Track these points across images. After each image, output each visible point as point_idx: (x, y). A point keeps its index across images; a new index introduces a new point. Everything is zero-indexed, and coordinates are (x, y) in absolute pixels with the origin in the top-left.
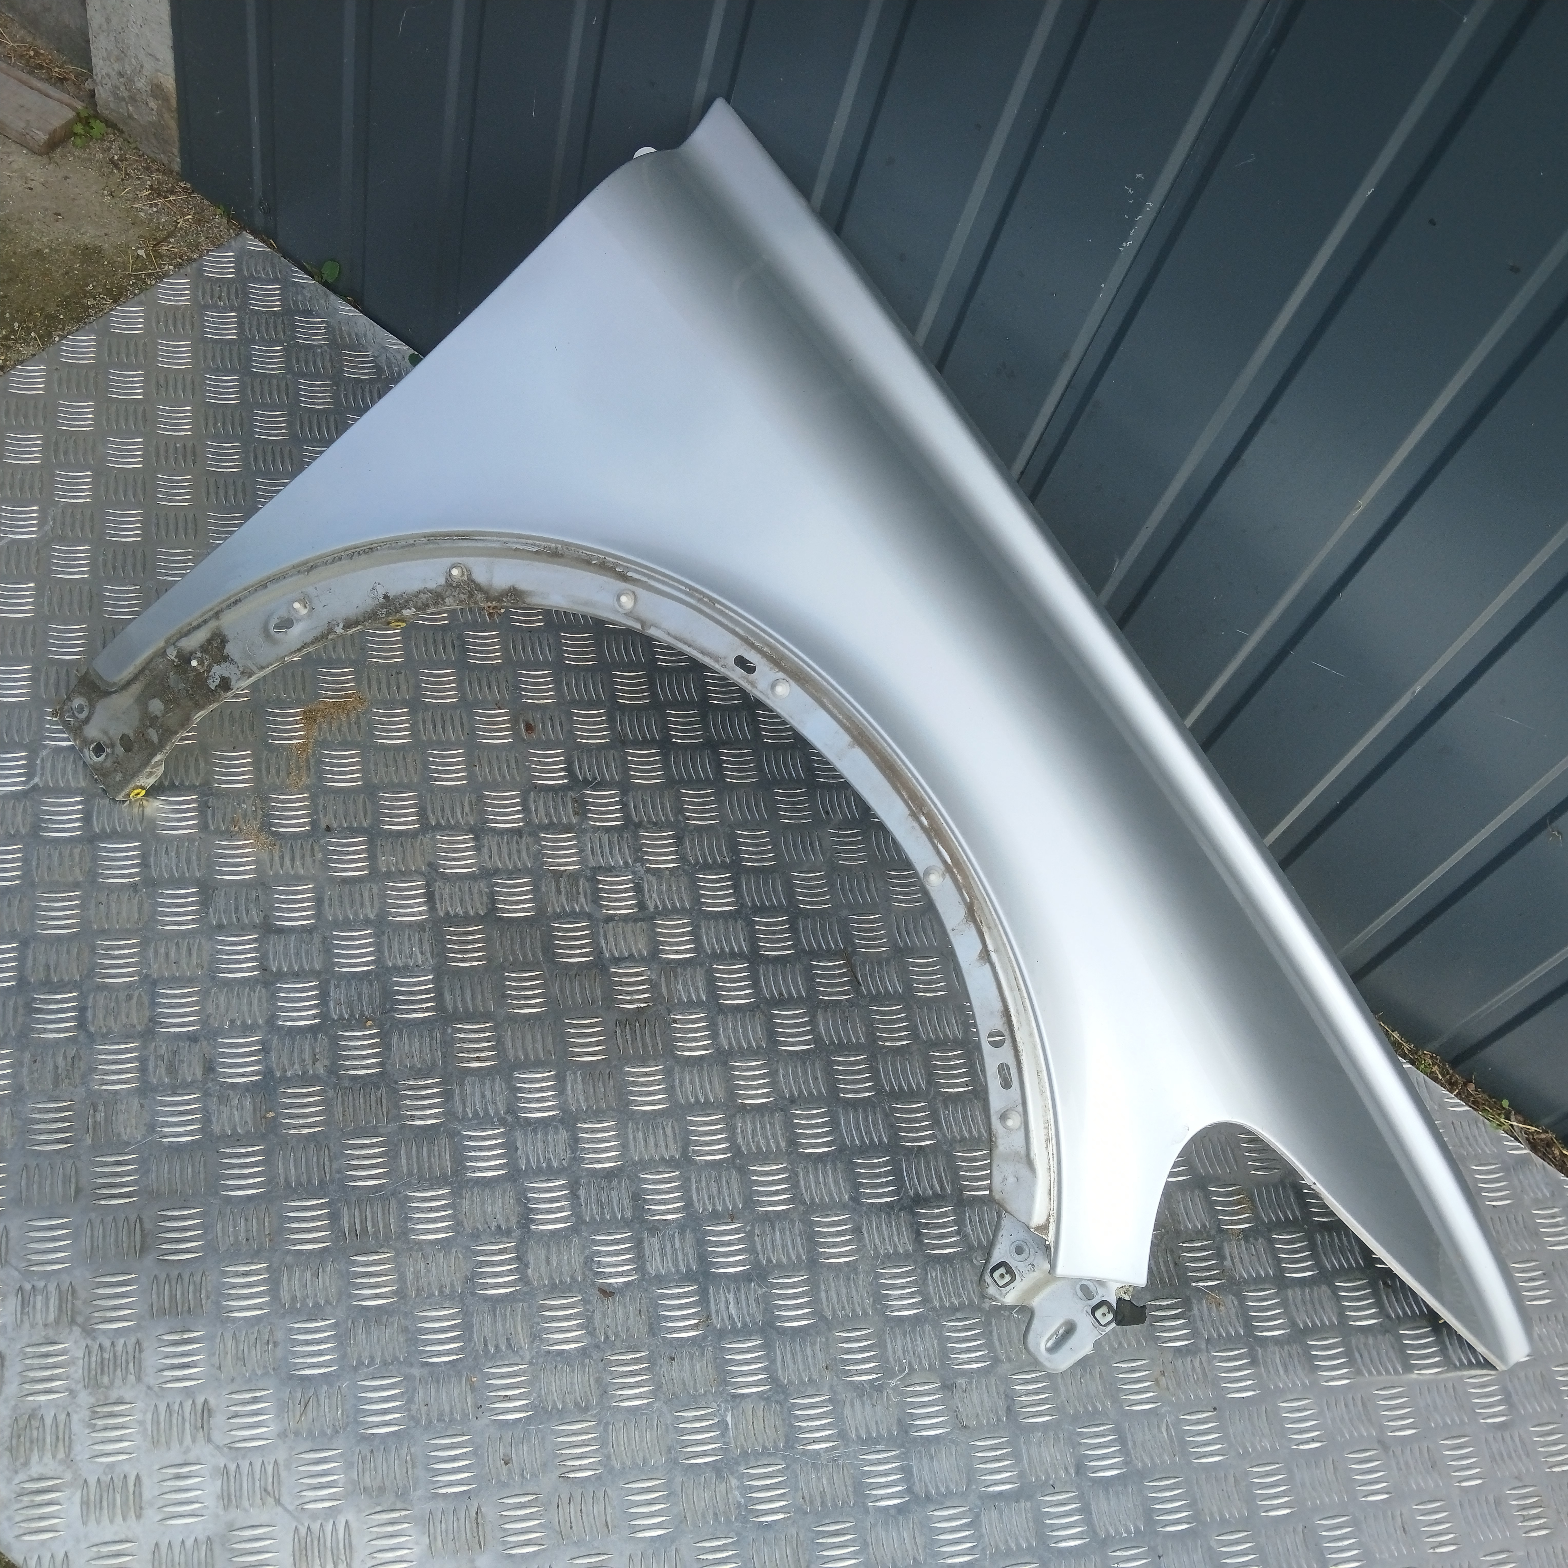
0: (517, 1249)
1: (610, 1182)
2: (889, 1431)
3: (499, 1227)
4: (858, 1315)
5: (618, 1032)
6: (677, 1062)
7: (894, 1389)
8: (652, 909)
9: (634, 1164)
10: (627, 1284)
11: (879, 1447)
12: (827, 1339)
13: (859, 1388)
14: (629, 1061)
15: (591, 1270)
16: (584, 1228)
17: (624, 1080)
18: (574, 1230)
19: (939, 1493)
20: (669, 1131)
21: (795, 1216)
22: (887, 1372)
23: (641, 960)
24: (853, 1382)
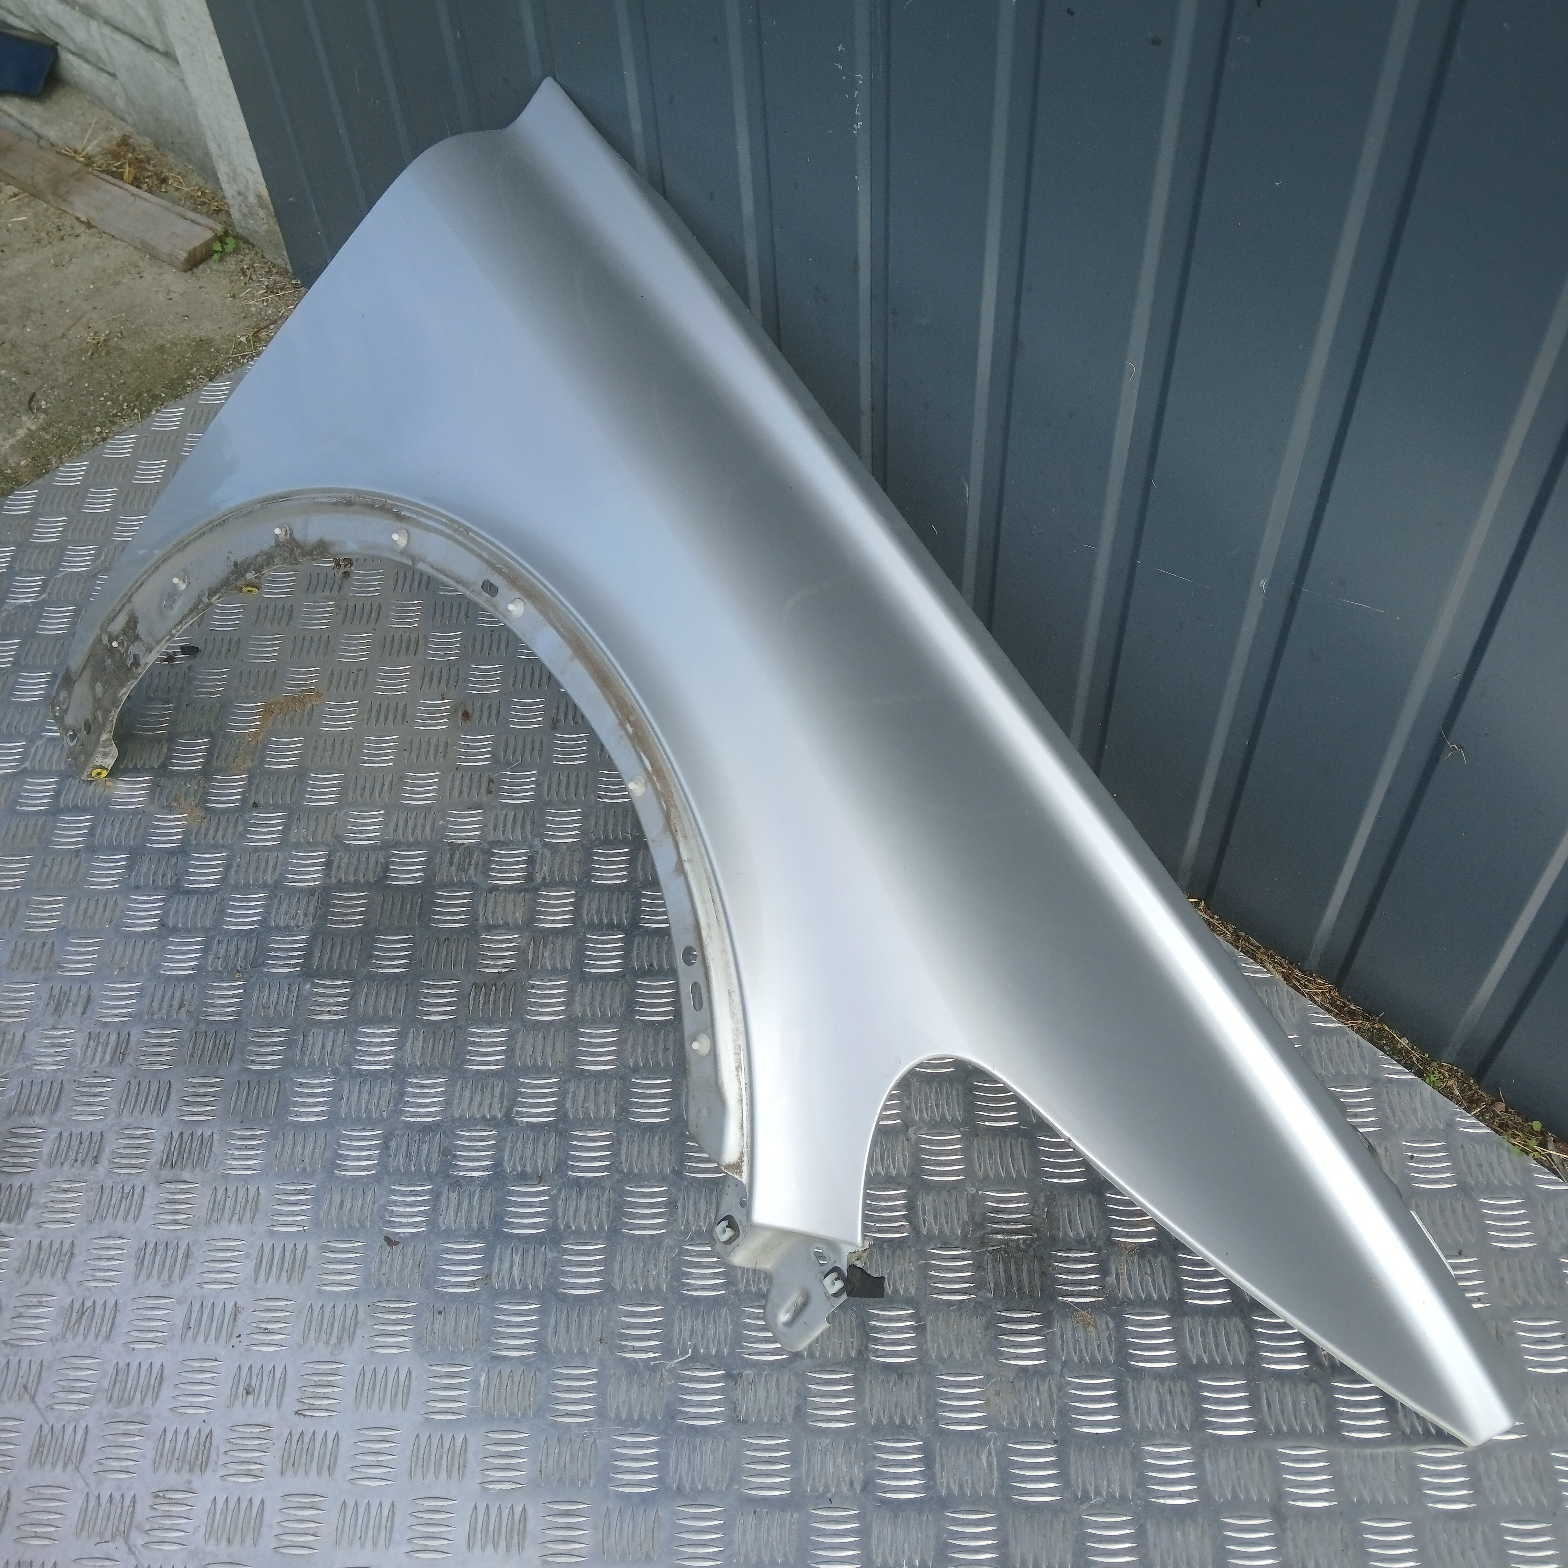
0: (315, 1191)
1: (424, 1136)
2: (654, 1416)
3: (304, 1169)
4: (650, 1291)
5: (473, 994)
6: (524, 1026)
7: (671, 1371)
8: (539, 881)
9: (453, 1121)
10: (414, 1235)
11: (638, 1430)
12: (609, 1311)
13: (632, 1367)
14: (476, 1023)
15: (382, 1218)
16: (386, 1177)
17: (465, 1040)
18: (377, 1179)
19: (693, 1488)
20: (497, 1091)
21: (607, 1184)
22: (668, 1352)
23: (516, 928)
24: (627, 1359)
